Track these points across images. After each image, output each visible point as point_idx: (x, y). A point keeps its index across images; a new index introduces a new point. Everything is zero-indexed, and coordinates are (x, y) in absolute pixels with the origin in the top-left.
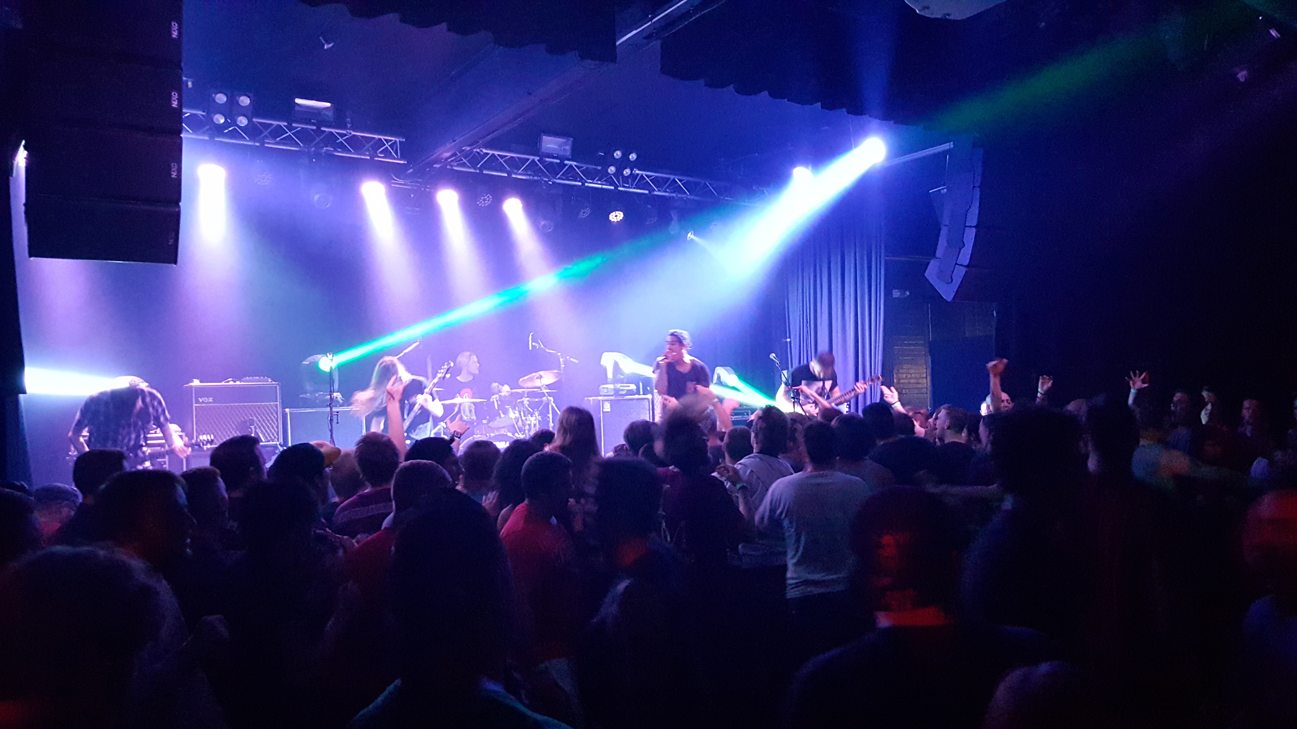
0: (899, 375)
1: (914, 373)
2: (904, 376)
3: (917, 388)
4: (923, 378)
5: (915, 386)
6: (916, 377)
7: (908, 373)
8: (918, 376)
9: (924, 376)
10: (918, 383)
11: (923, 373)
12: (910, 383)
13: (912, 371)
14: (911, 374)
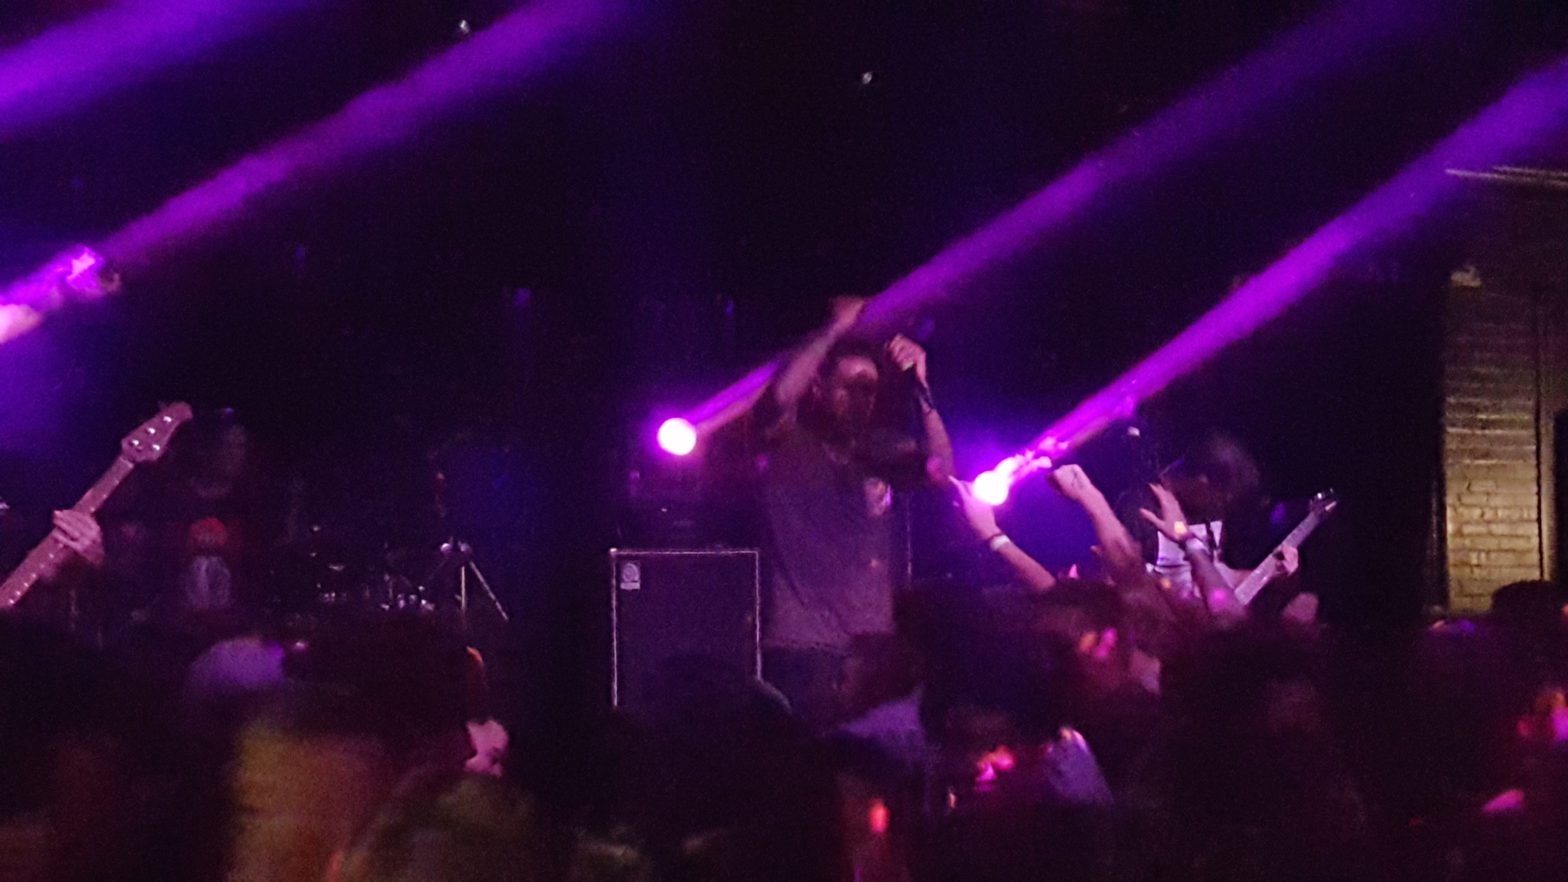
0: (1461, 510)
1: (1505, 507)
2: (1477, 512)
3: (1513, 551)
4: (1529, 521)
5: (1506, 544)
6: (1509, 517)
7: (1487, 506)
8: (1516, 516)
9: (1534, 515)
10: (1517, 536)
11: (1529, 508)
12: (1491, 534)
13: (1496, 501)
14: (1496, 509)
